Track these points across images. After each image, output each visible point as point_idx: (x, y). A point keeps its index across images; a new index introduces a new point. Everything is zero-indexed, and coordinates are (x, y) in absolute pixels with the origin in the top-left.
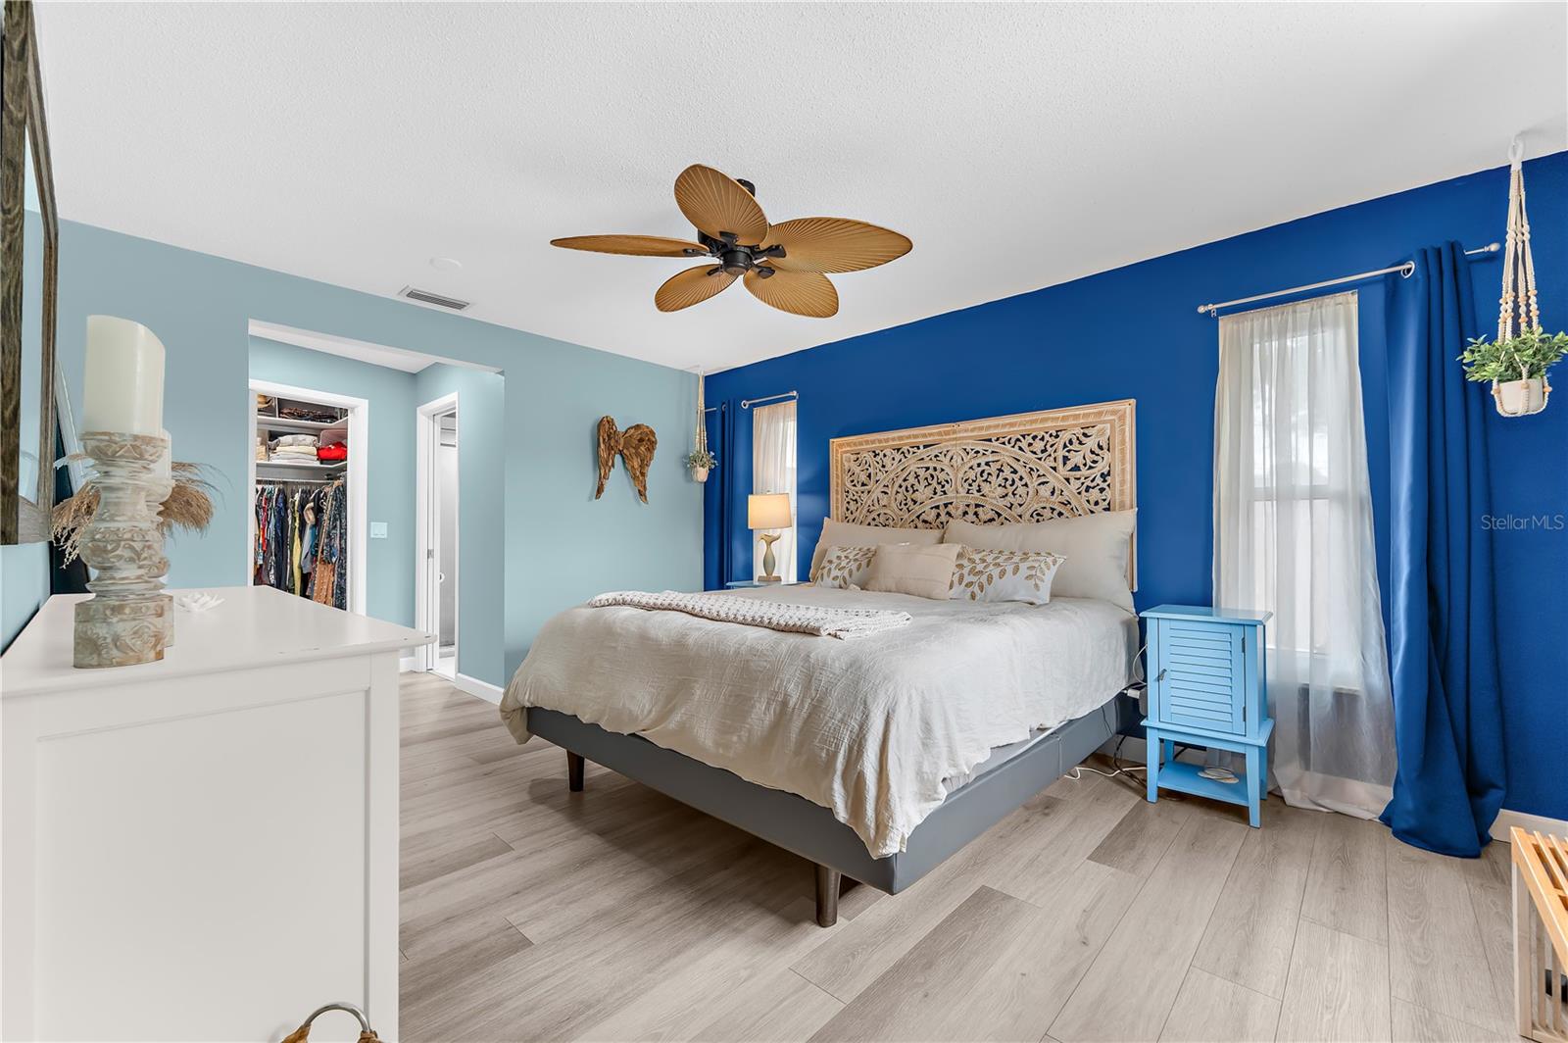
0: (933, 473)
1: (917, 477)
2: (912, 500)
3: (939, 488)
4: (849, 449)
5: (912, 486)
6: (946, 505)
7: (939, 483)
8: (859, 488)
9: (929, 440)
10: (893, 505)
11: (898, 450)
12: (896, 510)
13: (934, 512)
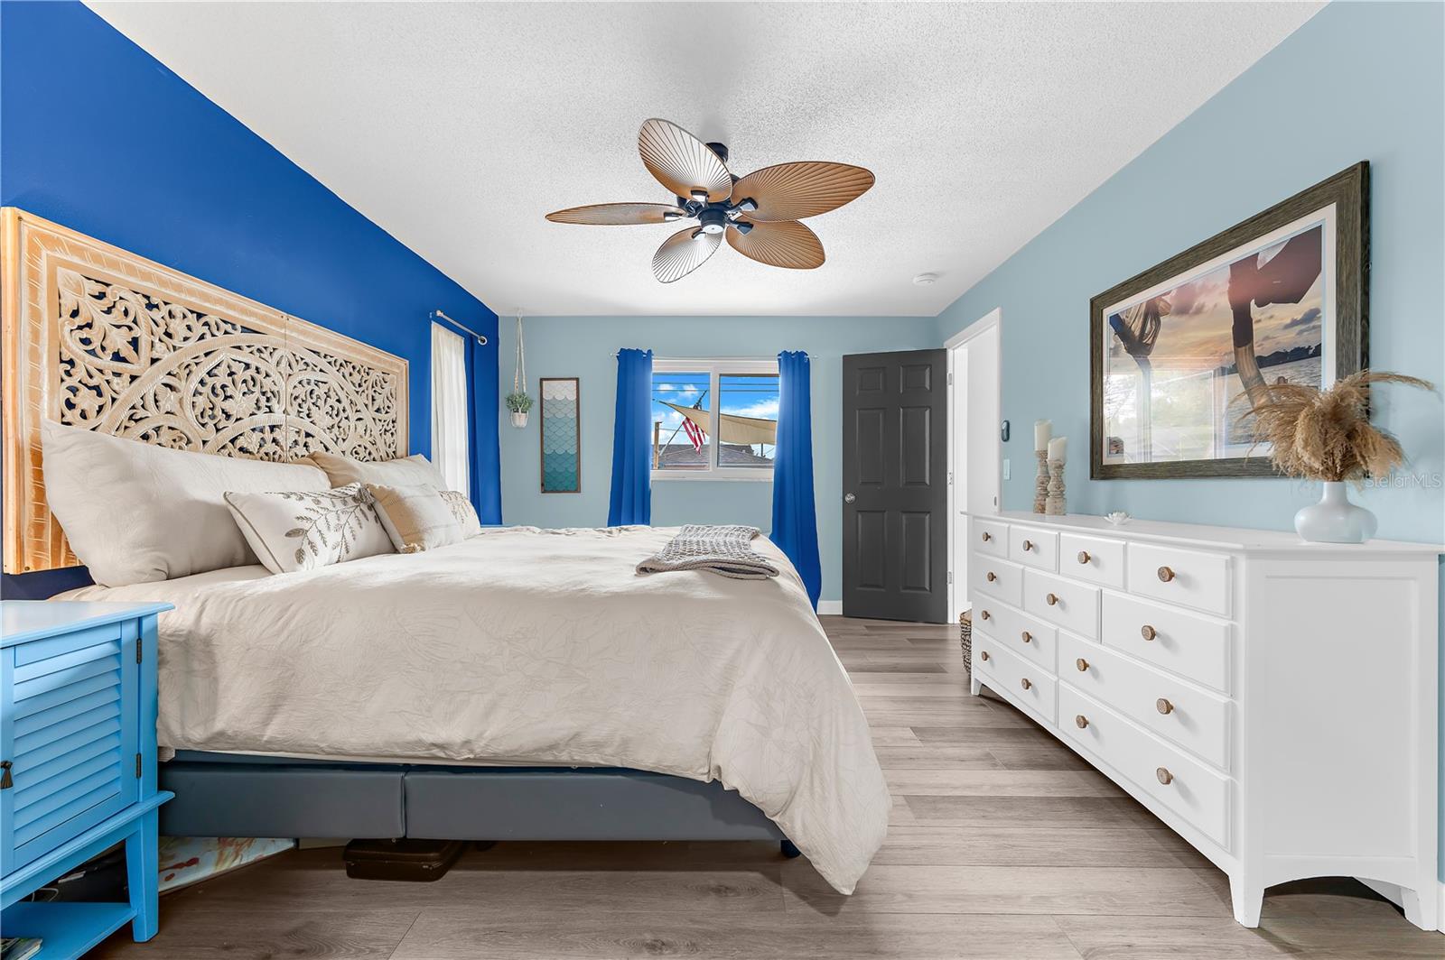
0: (256, 375)
1: (231, 374)
2: (223, 411)
3: (263, 399)
4: (76, 260)
5: (223, 387)
6: (272, 428)
7: (264, 394)
8: (106, 361)
9: (252, 322)
10: (191, 414)
11: (200, 316)
12: (195, 424)
13: (257, 436)
